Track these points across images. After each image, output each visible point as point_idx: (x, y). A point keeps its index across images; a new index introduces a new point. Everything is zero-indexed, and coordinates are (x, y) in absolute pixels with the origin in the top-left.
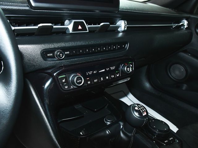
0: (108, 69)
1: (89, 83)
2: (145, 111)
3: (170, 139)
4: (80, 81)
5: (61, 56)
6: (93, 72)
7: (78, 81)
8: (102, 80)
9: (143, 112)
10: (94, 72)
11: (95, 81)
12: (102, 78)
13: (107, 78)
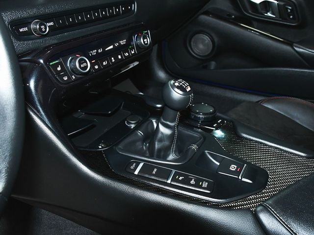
0: (117, 44)
1: (96, 67)
2: (188, 86)
3: (219, 122)
4: (85, 64)
5: (44, 30)
6: (97, 51)
7: (82, 66)
8: (113, 61)
9: (186, 87)
10: (99, 51)
11: (104, 63)
12: (113, 58)
13: (120, 57)
